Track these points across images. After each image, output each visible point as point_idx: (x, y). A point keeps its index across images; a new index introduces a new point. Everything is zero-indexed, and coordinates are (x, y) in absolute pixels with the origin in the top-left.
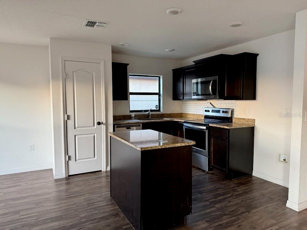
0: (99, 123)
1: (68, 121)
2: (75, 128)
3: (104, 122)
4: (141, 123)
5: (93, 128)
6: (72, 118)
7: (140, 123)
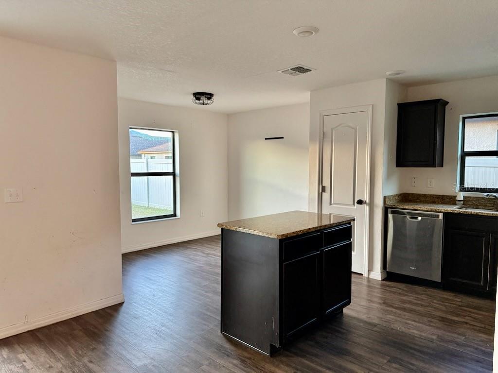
0: (360, 202)
1: (323, 193)
2: (331, 204)
3: (368, 201)
4: (441, 212)
5: (353, 207)
6: (328, 190)
7: (439, 212)
